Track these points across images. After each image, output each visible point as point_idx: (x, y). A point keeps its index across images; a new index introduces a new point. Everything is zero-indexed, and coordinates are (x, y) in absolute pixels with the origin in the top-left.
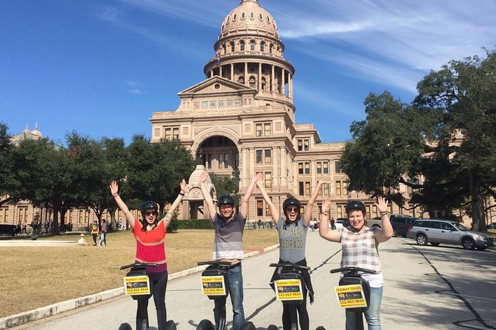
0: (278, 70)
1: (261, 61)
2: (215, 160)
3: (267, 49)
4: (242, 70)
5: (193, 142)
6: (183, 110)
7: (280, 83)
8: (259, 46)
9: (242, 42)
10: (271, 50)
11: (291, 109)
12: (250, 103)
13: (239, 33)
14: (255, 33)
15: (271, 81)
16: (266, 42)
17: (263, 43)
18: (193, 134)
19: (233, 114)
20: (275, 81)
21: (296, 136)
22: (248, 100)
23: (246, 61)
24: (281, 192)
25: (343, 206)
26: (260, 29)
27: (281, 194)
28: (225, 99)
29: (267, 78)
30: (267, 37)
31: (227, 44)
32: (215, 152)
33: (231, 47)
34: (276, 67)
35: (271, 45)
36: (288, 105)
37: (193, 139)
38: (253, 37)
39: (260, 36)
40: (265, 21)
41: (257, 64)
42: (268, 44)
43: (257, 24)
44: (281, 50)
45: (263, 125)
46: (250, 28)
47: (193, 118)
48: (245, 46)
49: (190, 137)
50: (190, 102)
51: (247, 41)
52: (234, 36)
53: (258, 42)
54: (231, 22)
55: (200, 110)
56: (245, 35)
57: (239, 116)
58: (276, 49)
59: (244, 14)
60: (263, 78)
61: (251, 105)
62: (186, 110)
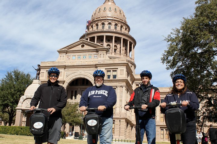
0: (125, 41)
1: (114, 35)
2: (79, 95)
3: (118, 28)
4: (102, 41)
5: (64, 82)
6: (60, 61)
7: (126, 50)
8: (114, 26)
9: (103, 24)
10: (121, 29)
11: (133, 66)
12: (103, 57)
13: (102, 18)
14: (112, 18)
15: (120, 48)
16: (118, 24)
17: (116, 25)
18: (65, 76)
19: (92, 64)
20: (123, 48)
21: (135, 82)
22: (102, 55)
23: (105, 35)
24: (121, 117)
25: (164, 129)
26: (115, 17)
27: (121, 119)
28: (87, 53)
29: (118, 46)
30: (119, 21)
31: (94, 25)
32: (79, 89)
33: (96, 27)
34: (124, 39)
35: (122, 27)
36: (131, 63)
37: (65, 79)
38: (110, 21)
39: (115, 20)
40: (118, 13)
41: (112, 37)
42: (120, 25)
43: (113, 14)
44: (127, 30)
45: (112, 71)
46: (108, 16)
47: (65, 66)
48: (105, 26)
49: (63, 78)
50: (65, 55)
51: (106, 23)
52: (98, 20)
53: (113, 24)
54: (97, 12)
55: (71, 61)
56: (105, 20)
57: (96, 65)
58: (124, 29)
59: (105, 8)
60: (115, 46)
61: (104, 58)
62: (62, 60)
